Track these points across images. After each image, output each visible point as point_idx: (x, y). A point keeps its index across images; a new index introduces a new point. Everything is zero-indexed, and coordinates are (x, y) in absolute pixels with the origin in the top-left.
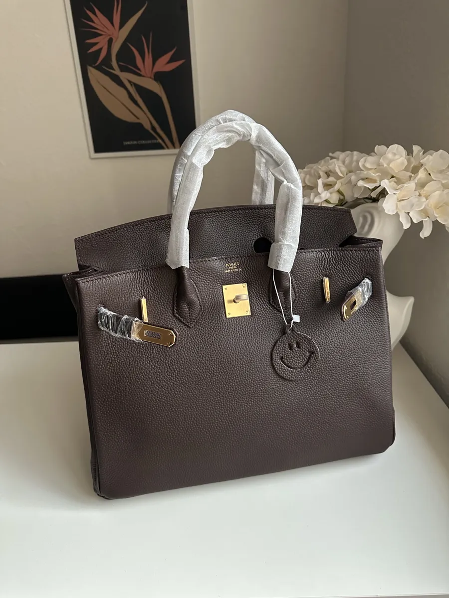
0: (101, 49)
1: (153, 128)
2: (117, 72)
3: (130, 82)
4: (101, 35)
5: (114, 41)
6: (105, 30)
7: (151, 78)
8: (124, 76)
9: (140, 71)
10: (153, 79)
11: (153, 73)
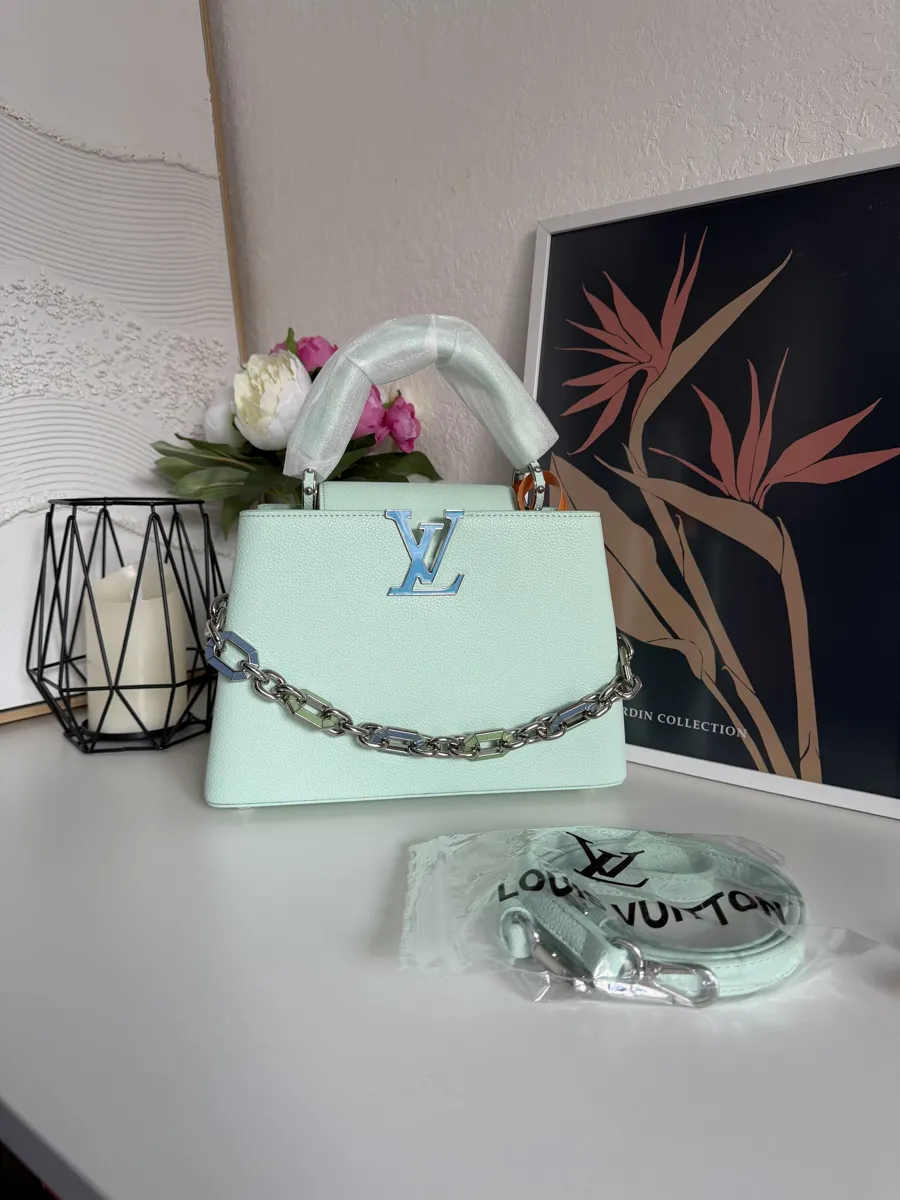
0: (603, 405)
2: (638, 475)
3: (672, 510)
4: (614, 363)
5: (649, 380)
6: (631, 348)
7: (752, 503)
8: (658, 492)
9: (719, 477)
10: (761, 507)
11: (766, 487)
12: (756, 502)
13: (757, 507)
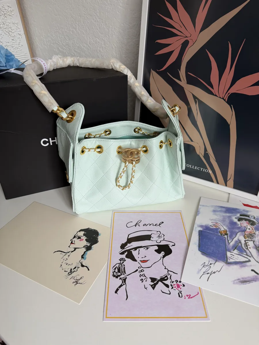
0: (171, 53)
1: (206, 156)
2: (183, 83)
3: (195, 98)
4: (176, 35)
5: (189, 45)
6: (183, 29)
7: (223, 99)
8: (191, 90)
9: (213, 88)
10: (226, 101)
11: (229, 94)
12: (225, 98)
13: (225, 100)
